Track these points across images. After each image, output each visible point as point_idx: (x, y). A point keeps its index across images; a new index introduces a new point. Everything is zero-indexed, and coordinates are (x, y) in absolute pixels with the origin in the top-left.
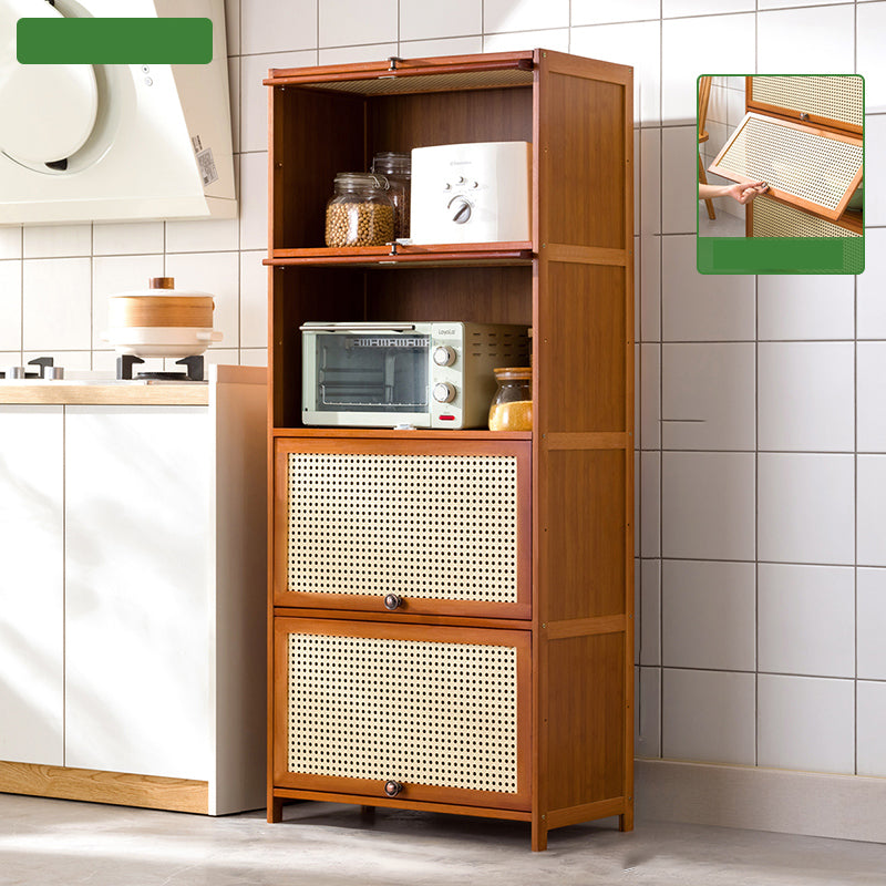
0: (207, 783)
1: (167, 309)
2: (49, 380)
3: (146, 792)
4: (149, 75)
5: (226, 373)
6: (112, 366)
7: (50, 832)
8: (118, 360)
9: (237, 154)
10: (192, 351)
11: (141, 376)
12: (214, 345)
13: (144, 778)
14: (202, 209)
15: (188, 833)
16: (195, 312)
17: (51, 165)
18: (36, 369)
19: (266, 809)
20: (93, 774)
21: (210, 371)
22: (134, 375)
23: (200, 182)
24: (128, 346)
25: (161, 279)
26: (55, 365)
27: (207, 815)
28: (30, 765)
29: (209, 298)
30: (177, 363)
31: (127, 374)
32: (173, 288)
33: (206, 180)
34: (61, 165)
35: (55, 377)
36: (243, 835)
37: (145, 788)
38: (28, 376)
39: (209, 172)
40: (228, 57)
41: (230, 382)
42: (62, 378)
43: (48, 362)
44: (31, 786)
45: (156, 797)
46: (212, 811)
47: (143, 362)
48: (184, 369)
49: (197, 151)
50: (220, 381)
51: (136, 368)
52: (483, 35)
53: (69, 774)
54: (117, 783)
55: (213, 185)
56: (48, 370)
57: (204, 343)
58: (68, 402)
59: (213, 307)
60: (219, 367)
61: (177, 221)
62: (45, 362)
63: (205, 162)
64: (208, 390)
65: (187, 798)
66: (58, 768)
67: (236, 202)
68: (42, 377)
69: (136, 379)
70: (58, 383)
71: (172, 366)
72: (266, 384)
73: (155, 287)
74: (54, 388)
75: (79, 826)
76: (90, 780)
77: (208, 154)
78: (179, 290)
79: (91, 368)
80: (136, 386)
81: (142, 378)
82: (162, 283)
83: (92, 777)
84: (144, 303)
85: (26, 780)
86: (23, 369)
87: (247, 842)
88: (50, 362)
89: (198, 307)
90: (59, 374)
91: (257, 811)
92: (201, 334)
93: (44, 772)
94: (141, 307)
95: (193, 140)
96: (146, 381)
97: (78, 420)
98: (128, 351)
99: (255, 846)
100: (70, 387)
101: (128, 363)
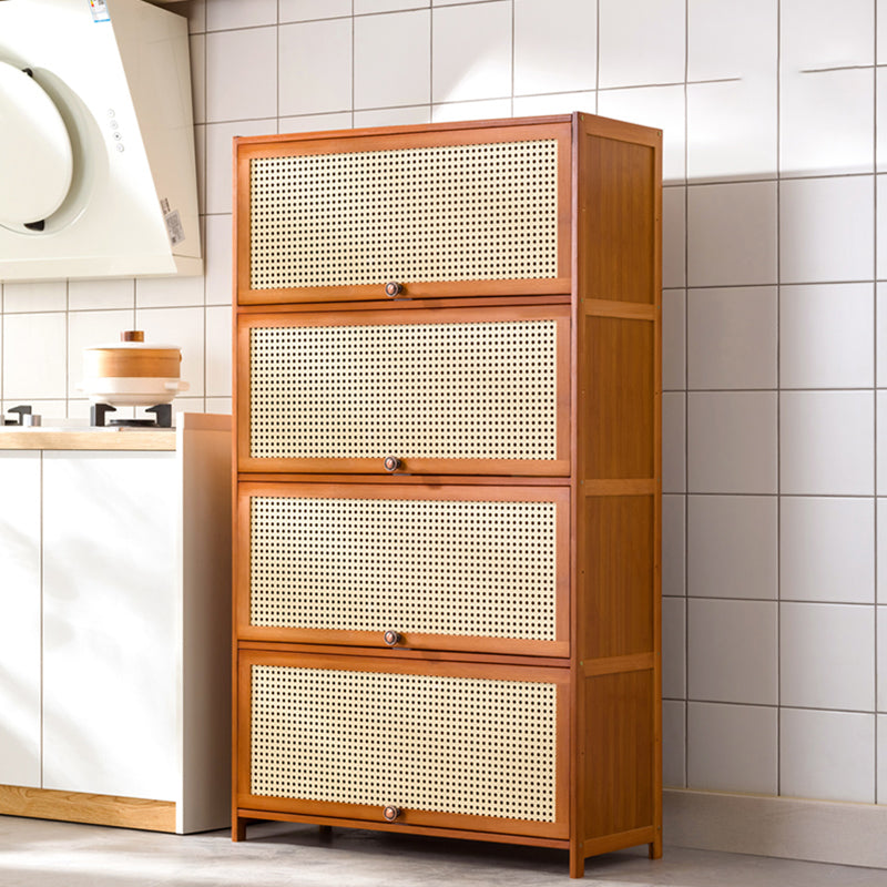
0: (174, 803)
1: (137, 361)
2: (27, 427)
3: (118, 812)
4: (121, 141)
5: (192, 421)
6: (87, 415)
7: (27, 850)
8: (92, 408)
9: (203, 215)
10: (161, 400)
11: (113, 423)
12: (181, 394)
13: (116, 799)
14: (171, 267)
15: (156, 850)
16: (163, 363)
17: (30, 226)
18: (16, 416)
19: (230, 828)
20: (69, 795)
21: (178, 418)
22: (107, 422)
23: (168, 241)
24: (101, 395)
25: (132, 333)
26: (33, 413)
27: (174, 834)
28: (10, 787)
29: (177, 350)
30: (147, 411)
31: (100, 422)
32: (142, 340)
33: (174, 240)
34: (39, 226)
35: (33, 424)
36: (208, 852)
37: (117, 808)
38: (8, 423)
39: (176, 232)
40: (195, 125)
41: (195, 429)
42: (39, 425)
43: (27, 410)
44: (11, 806)
45: (127, 816)
46: (180, 830)
47: (115, 410)
48: (153, 416)
49: (165, 212)
50: (187, 427)
51: (109, 416)
52: (431, 105)
53: (46, 795)
54: (90, 804)
55: (179, 244)
56: (27, 418)
57: (172, 392)
58: (45, 447)
59: (181, 358)
60: (186, 415)
61: (147, 279)
62: (23, 410)
63: (173, 223)
64: (176, 437)
65: (156, 817)
66: (36, 790)
67: (201, 261)
68: (21, 424)
69: (109, 426)
70: (36, 429)
71: (142, 414)
72: (230, 430)
73: (126, 340)
74: (33, 434)
75: (55, 843)
76: (66, 801)
77: (175, 216)
78: (149, 342)
79: (66, 415)
80: (108, 433)
81: (114, 425)
82: (133, 336)
83: (67, 798)
84: (117, 355)
85: (6, 800)
86: (3, 416)
87: (212, 859)
88: (28, 410)
89: (167, 358)
90: (37, 421)
91: (221, 830)
92: (168, 384)
93: (23, 793)
94: (113, 358)
95: (161, 202)
96: (117, 428)
97: (56, 465)
98: (101, 400)
99: (218, 862)
100: (46, 434)
101: (100, 411)
